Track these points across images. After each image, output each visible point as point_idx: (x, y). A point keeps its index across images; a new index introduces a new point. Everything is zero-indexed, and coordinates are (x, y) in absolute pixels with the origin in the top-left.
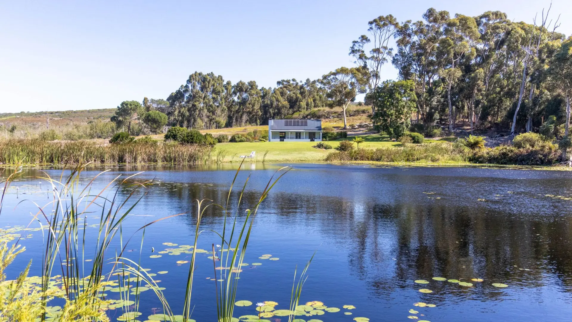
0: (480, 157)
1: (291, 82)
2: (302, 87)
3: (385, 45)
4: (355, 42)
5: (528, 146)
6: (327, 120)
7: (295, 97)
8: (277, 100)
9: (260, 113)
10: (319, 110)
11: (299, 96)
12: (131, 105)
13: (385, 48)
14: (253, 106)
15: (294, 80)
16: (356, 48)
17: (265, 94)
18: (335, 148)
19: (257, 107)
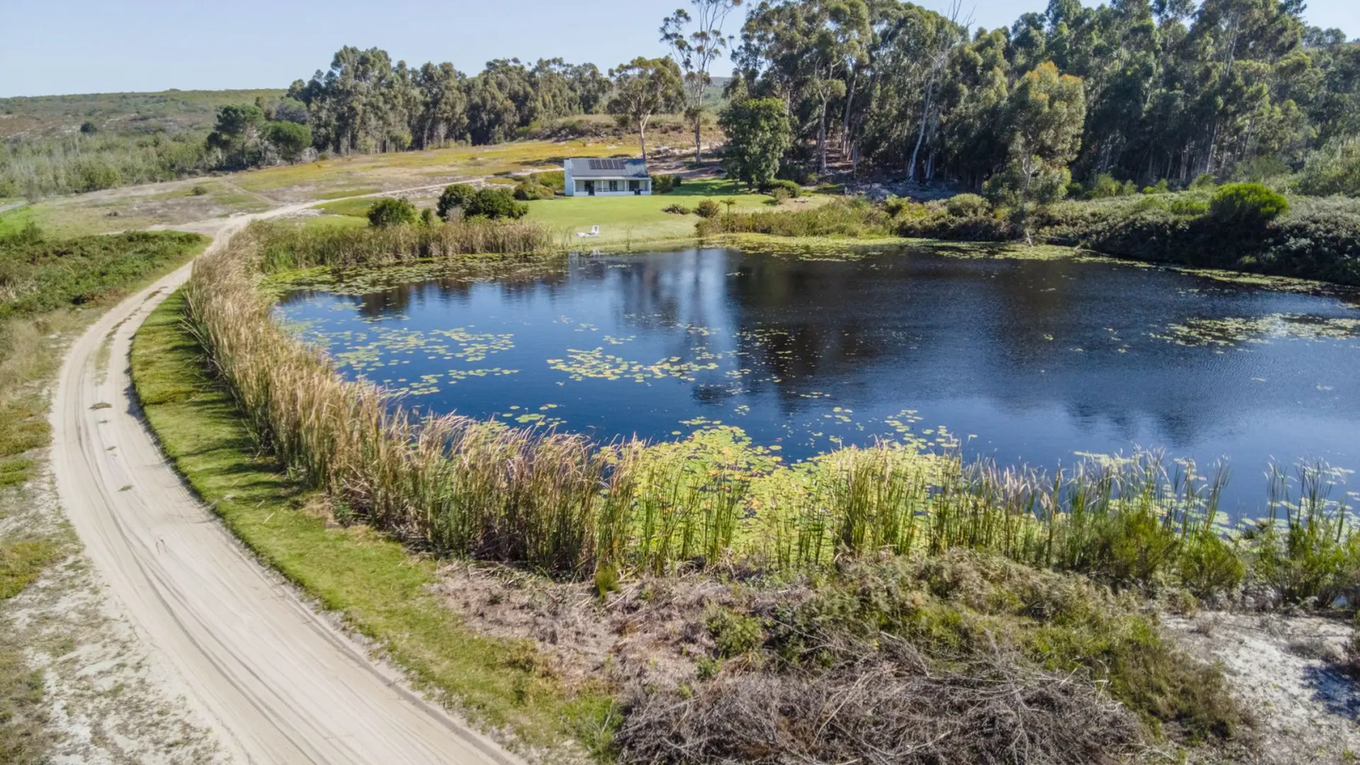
0: (911, 228)
1: (511, 64)
2: (532, 74)
3: (716, 27)
4: (667, 20)
5: (971, 214)
6: (597, 139)
7: (521, 93)
8: (494, 98)
9: (466, 121)
10: (580, 121)
11: (529, 89)
12: (243, 112)
13: (717, 33)
14: (453, 107)
15: (515, 60)
16: (669, 31)
17: (469, 88)
18: (695, 212)
19: (459, 109)
